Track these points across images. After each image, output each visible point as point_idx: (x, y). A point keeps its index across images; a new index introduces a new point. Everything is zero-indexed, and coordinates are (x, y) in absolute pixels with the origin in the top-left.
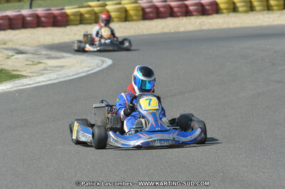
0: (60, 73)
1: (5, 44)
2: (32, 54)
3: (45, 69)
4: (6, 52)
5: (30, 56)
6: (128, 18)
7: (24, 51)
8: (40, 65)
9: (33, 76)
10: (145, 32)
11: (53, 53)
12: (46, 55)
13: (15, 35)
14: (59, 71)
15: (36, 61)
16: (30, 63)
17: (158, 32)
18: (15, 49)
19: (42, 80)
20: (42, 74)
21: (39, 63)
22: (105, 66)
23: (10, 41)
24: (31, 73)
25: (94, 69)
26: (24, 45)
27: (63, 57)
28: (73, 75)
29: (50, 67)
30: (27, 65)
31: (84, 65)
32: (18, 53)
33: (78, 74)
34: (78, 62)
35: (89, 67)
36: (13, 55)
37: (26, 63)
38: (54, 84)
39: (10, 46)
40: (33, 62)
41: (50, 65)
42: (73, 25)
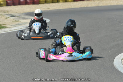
0: (24, 26)
1: (8, 12)
2: (18, 17)
3: (18, 24)
4: (6, 16)
5: (16, 18)
6: (67, 1)
7: (14, 16)
8: (18, 22)
11: (27, 17)
12: (23, 17)
13: (14, 8)
14: (24, 25)
15: (17, 20)
16: (15, 21)
18: (11, 15)
20: (16, 26)
21: (18, 21)
23: (11, 11)
24: (11, 26)
26: (17, 13)
29: (21, 23)
30: (13, 22)
32: (11, 17)
36: (9, 18)
39: (9, 13)
40: (16, 20)
41: (22, 22)
42: (42, 4)
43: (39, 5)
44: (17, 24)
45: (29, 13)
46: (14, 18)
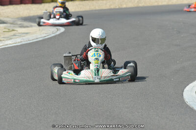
0: (24, 38)
2: (11, 23)
3: (14, 35)
5: (9, 25)
7: (5, 22)
8: (14, 32)
9: (3, 40)
10: (97, 8)
11: (26, 24)
12: (20, 24)
14: (24, 36)
15: (11, 29)
16: (7, 30)
17: (106, 8)
19: (10, 43)
20: (11, 39)
21: (13, 30)
22: (58, 33)
24: (4, 38)
25: (50, 35)
26: (8, 17)
27: (31, 26)
28: (33, 40)
29: (19, 33)
30: (4, 32)
31: (43, 32)
32: (1, 23)
33: (37, 39)
34: (40, 30)
35: (46, 34)
37: (5, 30)
38: (17, 46)
40: (9, 29)
41: (19, 31)
42: (47, 2)
43: (43, 5)
44: (12, 34)
45: (28, 17)
46: (5, 25)
